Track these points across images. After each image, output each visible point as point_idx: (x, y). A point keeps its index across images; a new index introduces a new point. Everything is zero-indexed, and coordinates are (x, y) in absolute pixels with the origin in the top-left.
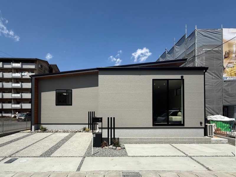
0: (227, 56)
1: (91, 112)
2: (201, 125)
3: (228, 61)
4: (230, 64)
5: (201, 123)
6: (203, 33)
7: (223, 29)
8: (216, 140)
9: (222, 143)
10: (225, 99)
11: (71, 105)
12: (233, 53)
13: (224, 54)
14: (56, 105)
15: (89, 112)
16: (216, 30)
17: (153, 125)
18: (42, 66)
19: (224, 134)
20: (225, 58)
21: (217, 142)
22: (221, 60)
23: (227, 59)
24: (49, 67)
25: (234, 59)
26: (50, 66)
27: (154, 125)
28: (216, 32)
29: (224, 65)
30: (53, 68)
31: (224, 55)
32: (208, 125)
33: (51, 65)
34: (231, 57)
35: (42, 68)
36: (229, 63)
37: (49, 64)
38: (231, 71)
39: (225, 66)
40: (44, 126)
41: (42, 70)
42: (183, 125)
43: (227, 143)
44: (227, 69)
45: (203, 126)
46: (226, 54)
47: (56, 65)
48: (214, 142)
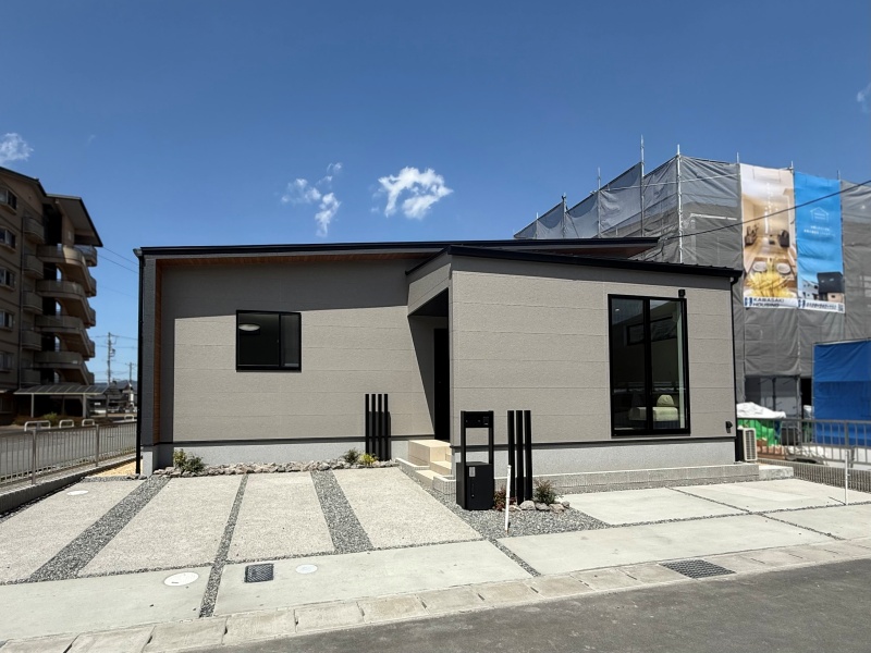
0: (750, 239)
1: (374, 396)
2: (729, 432)
3: (754, 255)
4: (758, 263)
5: (728, 425)
6: (696, 169)
7: (741, 165)
8: (770, 471)
9: (783, 478)
10: (749, 358)
11: (298, 369)
12: (763, 234)
13: (744, 234)
14: (239, 368)
15: (367, 396)
16: (725, 166)
17: (613, 435)
18: (13, 200)
19: (780, 455)
20: (748, 244)
21: (773, 477)
22: (737, 249)
23: (751, 247)
24: (46, 207)
25: (768, 249)
26: (48, 202)
27: (614, 433)
28: (725, 170)
29: (745, 266)
30: (63, 210)
31: (746, 238)
32: (745, 429)
33: (54, 199)
34: (760, 244)
35: (15, 207)
36: (757, 260)
37: (44, 194)
38: (763, 281)
39: (747, 267)
40: (190, 453)
41: (15, 214)
42: (687, 430)
43: (792, 478)
44: (753, 278)
45: (733, 434)
46: (748, 234)
47: (81, 201)
48: (765, 476)
